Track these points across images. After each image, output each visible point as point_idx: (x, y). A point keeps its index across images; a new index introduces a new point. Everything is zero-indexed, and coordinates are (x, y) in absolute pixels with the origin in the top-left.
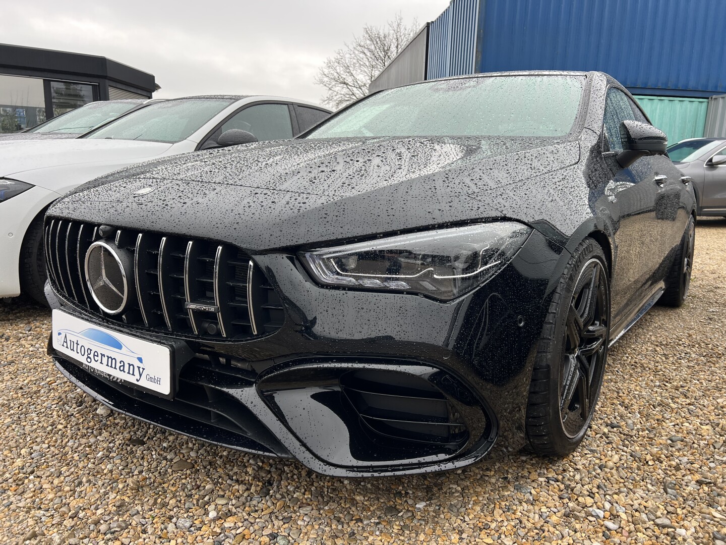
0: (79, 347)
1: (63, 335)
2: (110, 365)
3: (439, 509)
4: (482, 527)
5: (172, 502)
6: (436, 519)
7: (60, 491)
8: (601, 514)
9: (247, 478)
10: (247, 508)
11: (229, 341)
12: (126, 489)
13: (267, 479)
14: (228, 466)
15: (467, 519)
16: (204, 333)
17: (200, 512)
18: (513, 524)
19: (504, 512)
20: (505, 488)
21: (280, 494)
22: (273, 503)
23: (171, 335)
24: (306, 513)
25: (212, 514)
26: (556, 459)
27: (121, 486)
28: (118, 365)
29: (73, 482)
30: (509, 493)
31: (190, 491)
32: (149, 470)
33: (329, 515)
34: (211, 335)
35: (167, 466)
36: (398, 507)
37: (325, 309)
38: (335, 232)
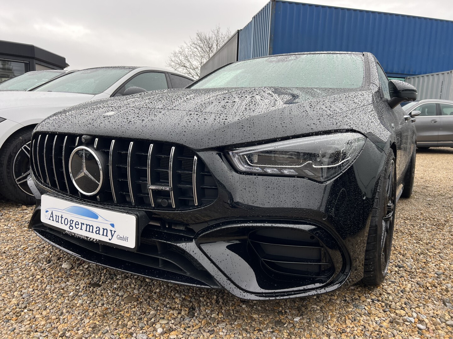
0: (63, 219)
1: (50, 212)
2: (88, 230)
3: (310, 321)
4: (341, 332)
5: (130, 323)
6: (310, 328)
7: (49, 319)
8: (413, 320)
9: (177, 306)
10: (182, 325)
11: (177, 211)
12: (95, 316)
13: (190, 306)
14: (162, 298)
15: (330, 327)
16: (158, 206)
17: (151, 329)
18: (361, 328)
19: (352, 321)
20: (347, 306)
21: (202, 315)
22: (199, 322)
23: (134, 208)
24: (223, 327)
25: (160, 330)
26: (372, 287)
27: (91, 314)
28: (95, 230)
29: (57, 312)
30: (351, 309)
31: (139, 316)
32: (108, 303)
33: (239, 327)
34: (164, 207)
35: (120, 300)
36: (282, 321)
37: (244, 187)
38: (250, 137)
